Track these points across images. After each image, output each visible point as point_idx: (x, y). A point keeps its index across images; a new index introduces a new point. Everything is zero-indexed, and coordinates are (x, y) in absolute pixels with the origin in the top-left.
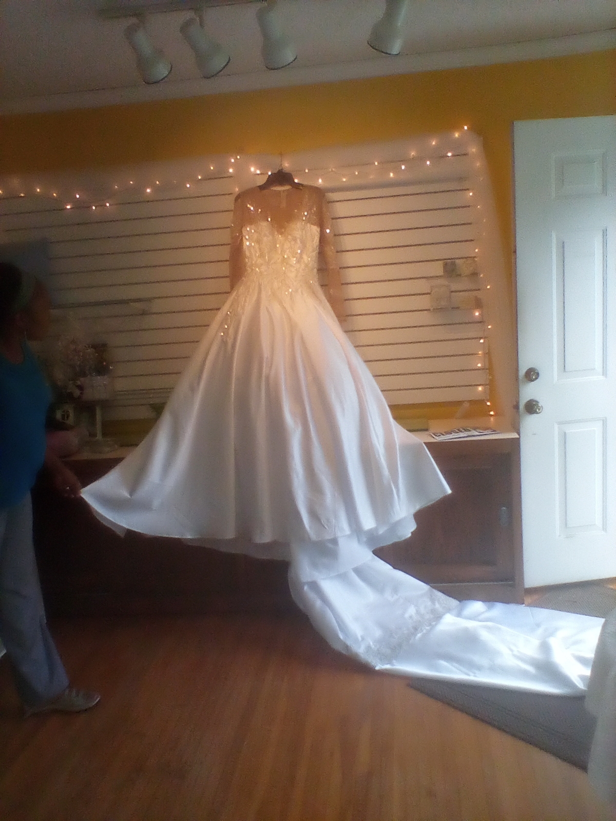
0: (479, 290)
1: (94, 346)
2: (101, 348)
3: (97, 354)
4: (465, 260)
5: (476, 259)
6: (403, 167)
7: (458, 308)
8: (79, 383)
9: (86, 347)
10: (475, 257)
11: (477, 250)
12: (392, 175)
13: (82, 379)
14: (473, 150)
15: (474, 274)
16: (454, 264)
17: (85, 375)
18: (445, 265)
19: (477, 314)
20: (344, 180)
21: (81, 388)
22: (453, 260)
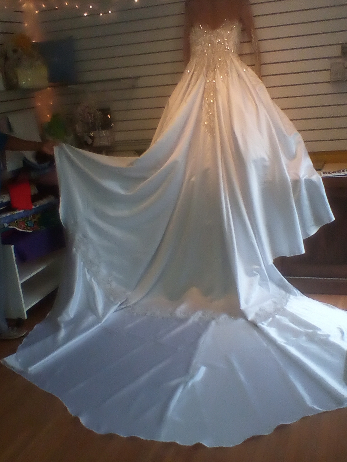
1: (101, 110)
2: (105, 111)
3: (103, 116)
8: (91, 135)
13: (93, 132)
17: (95, 129)
18: (343, 48)
21: (92, 138)
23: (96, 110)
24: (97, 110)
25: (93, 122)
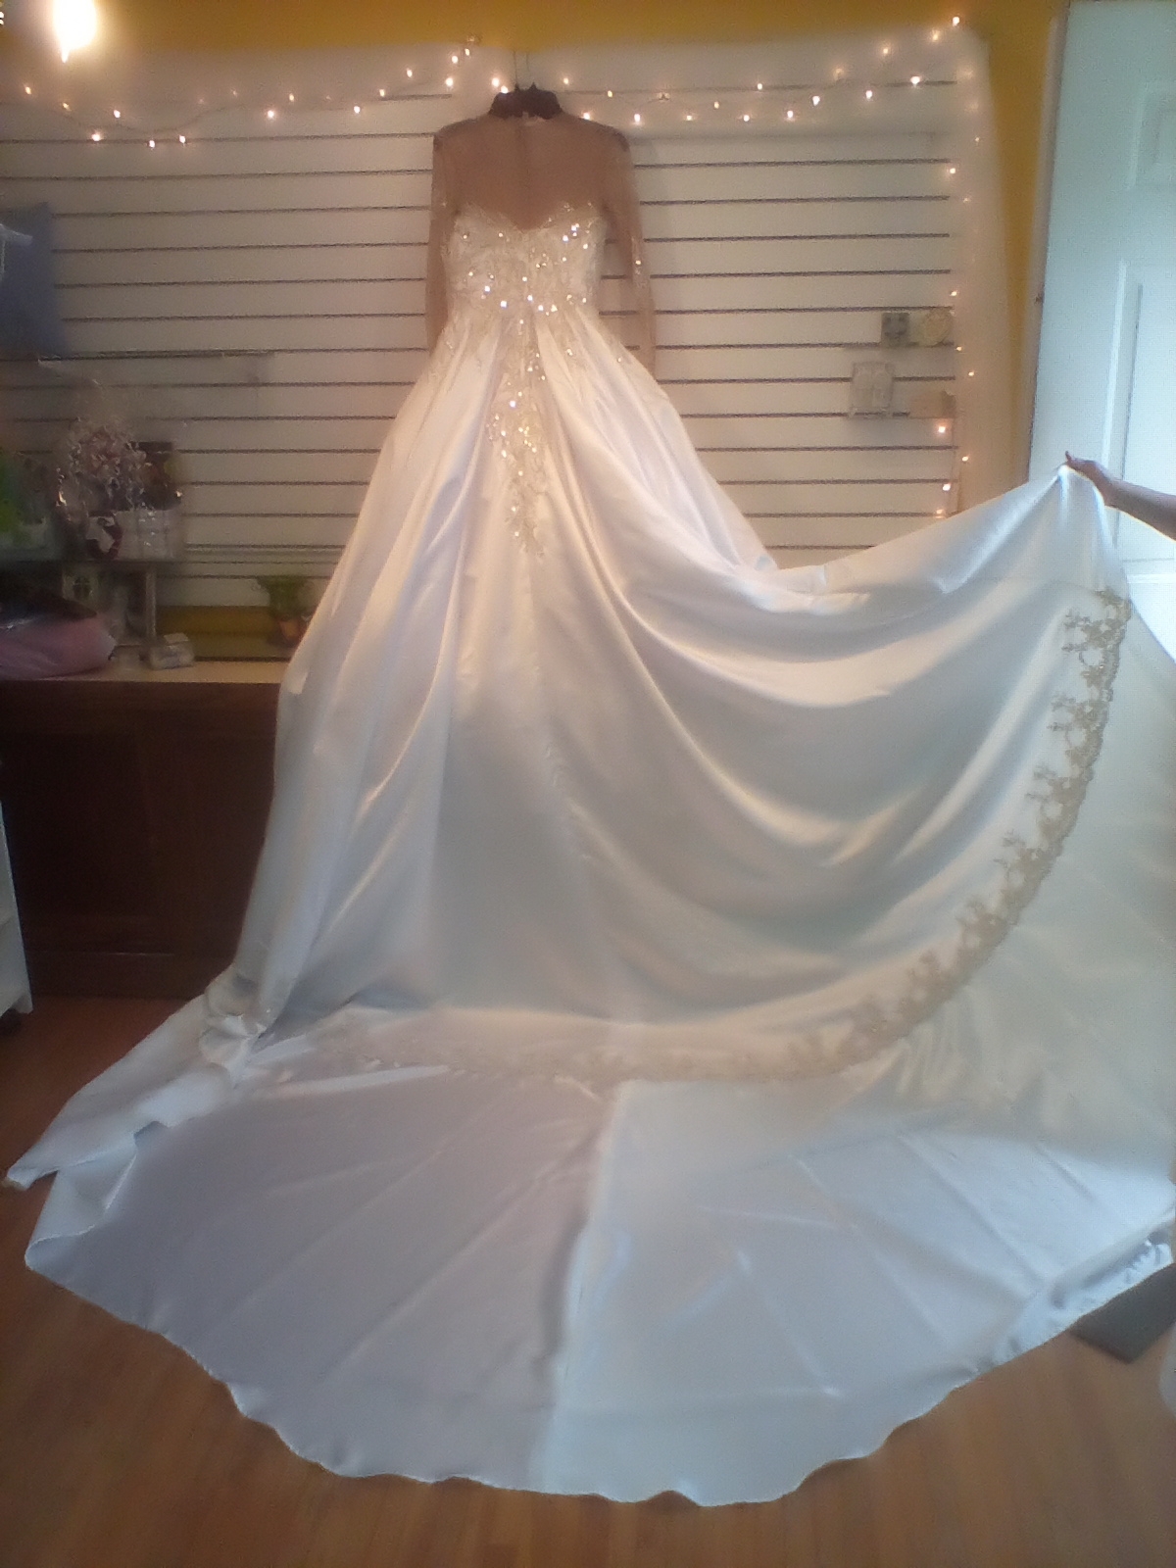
0: (952, 378)
1: (144, 447)
2: (158, 452)
3: (149, 464)
4: (927, 312)
5: (952, 313)
6: (816, 100)
7: (906, 414)
8: (111, 521)
9: (127, 447)
10: (950, 308)
11: (954, 294)
12: (790, 114)
13: (118, 514)
14: (967, 72)
15: (945, 344)
16: (903, 319)
17: (125, 507)
18: (887, 321)
19: (942, 430)
20: (689, 118)
21: (116, 532)
22: (906, 311)
23: (129, 444)
24: (133, 444)
25: (117, 482)
